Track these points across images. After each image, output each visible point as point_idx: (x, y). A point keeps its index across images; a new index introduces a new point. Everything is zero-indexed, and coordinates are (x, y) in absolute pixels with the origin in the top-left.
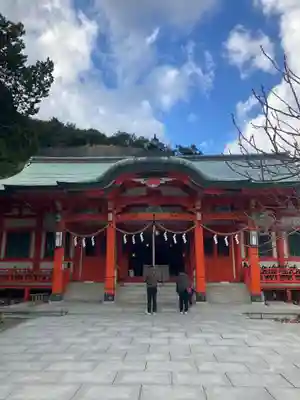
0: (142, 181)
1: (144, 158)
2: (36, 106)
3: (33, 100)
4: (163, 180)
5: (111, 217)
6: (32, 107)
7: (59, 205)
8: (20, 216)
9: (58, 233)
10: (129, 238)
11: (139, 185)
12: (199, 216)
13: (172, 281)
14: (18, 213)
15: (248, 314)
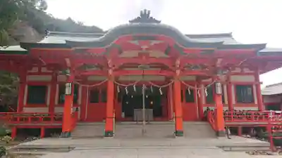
1: (138, 24)
4: (153, 42)
5: (110, 71)
7: (68, 61)
8: (40, 73)
9: (67, 84)
12: (178, 72)
13: (155, 120)
14: (37, 71)
15: (220, 147)
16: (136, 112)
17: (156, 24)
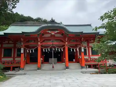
0: (50, 32)
2: (15, 6)
3: (14, 4)
4: (56, 32)
5: (39, 43)
6: (14, 6)
7: (22, 39)
8: (8, 43)
9: (22, 49)
10: (45, 50)
11: (49, 33)
12: (67, 43)
13: (58, 63)
14: (7, 43)
15: (82, 72)
16: (50, 60)
17: (57, 25)
